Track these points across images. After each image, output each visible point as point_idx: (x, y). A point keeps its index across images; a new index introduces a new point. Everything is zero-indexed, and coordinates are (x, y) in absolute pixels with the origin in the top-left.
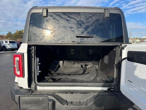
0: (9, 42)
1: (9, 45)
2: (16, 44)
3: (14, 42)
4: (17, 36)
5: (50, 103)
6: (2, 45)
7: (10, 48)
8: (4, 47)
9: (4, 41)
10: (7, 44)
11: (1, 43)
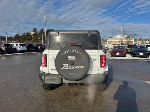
0: (20, 44)
1: (19, 47)
2: (26, 46)
3: (24, 44)
4: (24, 38)
5: (60, 79)
6: (13, 47)
7: (20, 50)
8: (15, 49)
9: (15, 44)
10: (17, 46)
11: (12, 45)
